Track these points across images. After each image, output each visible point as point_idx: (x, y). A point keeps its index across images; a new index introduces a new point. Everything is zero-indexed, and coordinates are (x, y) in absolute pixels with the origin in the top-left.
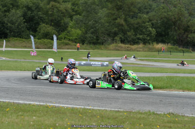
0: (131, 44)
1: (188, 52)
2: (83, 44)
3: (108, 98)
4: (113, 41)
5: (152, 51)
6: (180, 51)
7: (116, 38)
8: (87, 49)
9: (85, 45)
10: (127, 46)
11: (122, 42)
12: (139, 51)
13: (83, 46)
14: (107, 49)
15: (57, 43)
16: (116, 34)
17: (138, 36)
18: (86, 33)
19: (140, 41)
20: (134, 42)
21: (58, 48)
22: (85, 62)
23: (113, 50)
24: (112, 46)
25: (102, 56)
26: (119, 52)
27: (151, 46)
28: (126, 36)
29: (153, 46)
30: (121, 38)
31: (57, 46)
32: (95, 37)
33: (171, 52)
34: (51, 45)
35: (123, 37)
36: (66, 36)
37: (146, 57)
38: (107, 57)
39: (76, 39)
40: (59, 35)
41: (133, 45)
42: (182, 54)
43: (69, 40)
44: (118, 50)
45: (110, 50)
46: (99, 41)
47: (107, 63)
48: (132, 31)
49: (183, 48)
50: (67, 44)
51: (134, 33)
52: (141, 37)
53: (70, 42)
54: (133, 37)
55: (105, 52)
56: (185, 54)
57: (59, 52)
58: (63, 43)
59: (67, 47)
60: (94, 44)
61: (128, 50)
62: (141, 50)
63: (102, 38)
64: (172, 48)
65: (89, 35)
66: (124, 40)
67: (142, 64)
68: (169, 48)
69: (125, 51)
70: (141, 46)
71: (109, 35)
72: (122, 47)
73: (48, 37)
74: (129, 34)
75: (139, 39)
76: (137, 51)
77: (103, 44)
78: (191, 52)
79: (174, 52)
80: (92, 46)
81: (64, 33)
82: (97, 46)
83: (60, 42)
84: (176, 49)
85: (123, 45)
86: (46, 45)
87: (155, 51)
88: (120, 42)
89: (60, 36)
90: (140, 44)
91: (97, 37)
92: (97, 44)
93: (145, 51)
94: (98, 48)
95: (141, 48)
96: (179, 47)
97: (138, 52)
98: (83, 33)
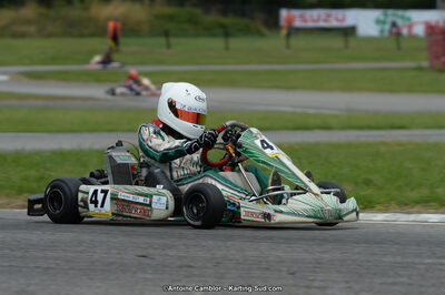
1: (246, 31)
5: (82, 36)
6: (209, 31)
12: (23, 35)
27: (74, 12)
29: (87, 9)
33: (167, 34)
37: (54, 60)
42: (218, 43)
49: (224, 13)
56: (236, 43)
62: (32, 29)
64: (171, 18)
67: (37, 97)
68: (158, 17)
70: (29, 11)
76: (15, 35)
78: (262, 35)
79: (183, 34)
84: (193, 21)
87: (93, 35)
93: (50, 36)
95: (28, 22)
96: (207, 11)
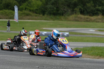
0: (90, 15)
2: (44, 15)
3: (72, 67)
4: (73, 12)
7: (76, 9)
8: (47, 20)
9: (46, 15)
10: (86, 17)
11: (82, 12)
13: (43, 17)
14: (66, 19)
15: (19, 14)
16: (75, 5)
17: (97, 7)
18: (47, 4)
19: (99, 12)
20: (94, 13)
21: (19, 19)
22: (46, 32)
23: (73, 21)
24: (72, 17)
25: (62, 26)
26: (79, 22)
28: (85, 7)
30: (80, 9)
31: (19, 16)
32: (55, 8)
34: (12, 16)
35: (82, 9)
36: (27, 7)
38: (67, 27)
39: (37, 10)
40: (20, 5)
41: (92, 16)
43: (30, 10)
44: (78, 21)
45: (70, 21)
46: (59, 12)
47: (68, 33)
48: (92, 2)
50: (28, 15)
51: (93, 5)
52: (100, 8)
53: (31, 13)
54: (92, 8)
55: (65, 22)
57: (19, 22)
58: (24, 13)
59: (28, 17)
60: (55, 14)
61: (87, 21)
63: (62, 9)
65: (49, 6)
66: (84, 11)
69: (85, 21)
71: (69, 6)
72: (81, 18)
73: (9, 7)
74: (88, 5)
75: (98, 10)
77: (63, 15)
80: (52, 16)
81: (25, 4)
82: (58, 17)
83: (21, 12)
85: (82, 16)
86: (7, 15)
88: (79, 13)
89: (21, 7)
90: (99, 15)
91: (57, 8)
92: (57, 15)
94: (58, 19)
97: (98, 23)
98: (44, 4)
